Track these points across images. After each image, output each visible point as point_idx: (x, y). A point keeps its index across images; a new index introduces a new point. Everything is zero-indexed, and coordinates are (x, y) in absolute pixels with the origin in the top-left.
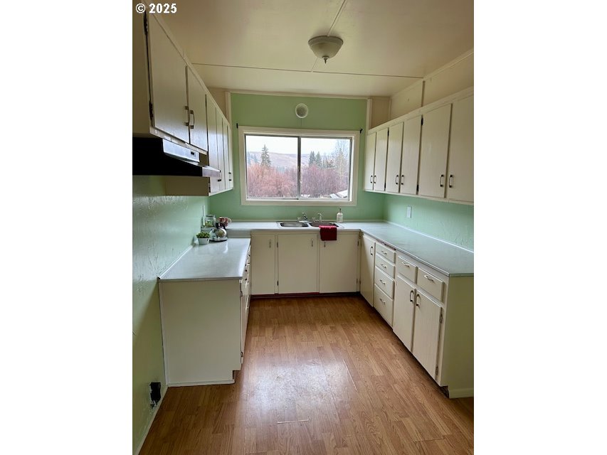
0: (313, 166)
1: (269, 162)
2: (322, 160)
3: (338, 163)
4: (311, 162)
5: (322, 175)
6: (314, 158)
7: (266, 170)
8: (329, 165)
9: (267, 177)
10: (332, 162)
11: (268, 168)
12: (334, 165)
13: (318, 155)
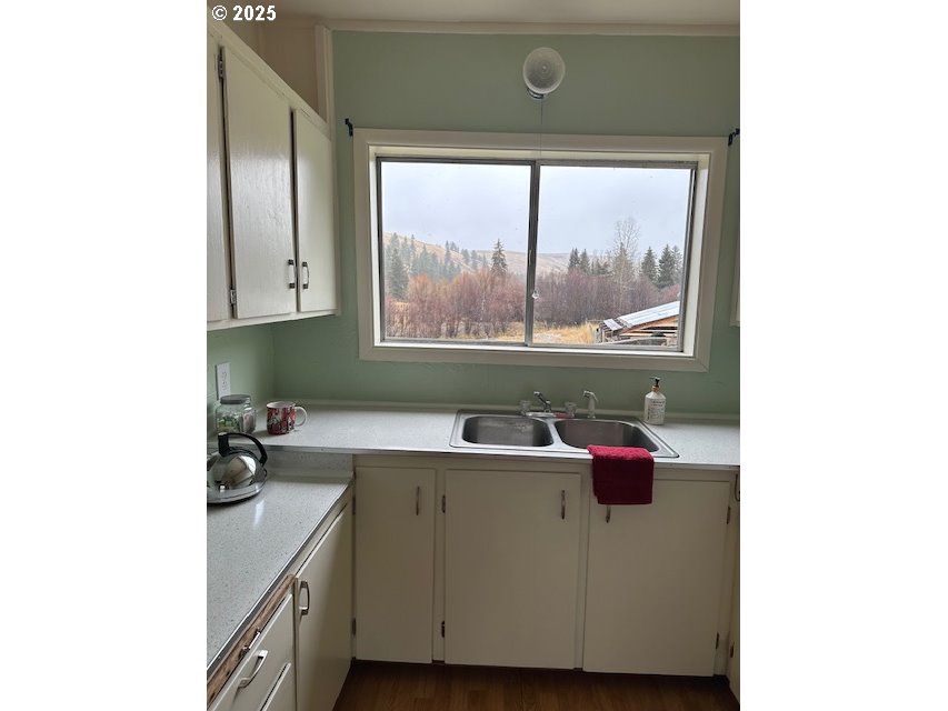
0: (575, 271)
1: (504, 265)
2: (590, 262)
3: (618, 267)
4: (572, 266)
5: (589, 286)
6: (576, 259)
7: (498, 278)
8: (601, 270)
9: (499, 289)
10: (606, 265)
11: (503, 274)
12: (609, 269)
13: (584, 254)
